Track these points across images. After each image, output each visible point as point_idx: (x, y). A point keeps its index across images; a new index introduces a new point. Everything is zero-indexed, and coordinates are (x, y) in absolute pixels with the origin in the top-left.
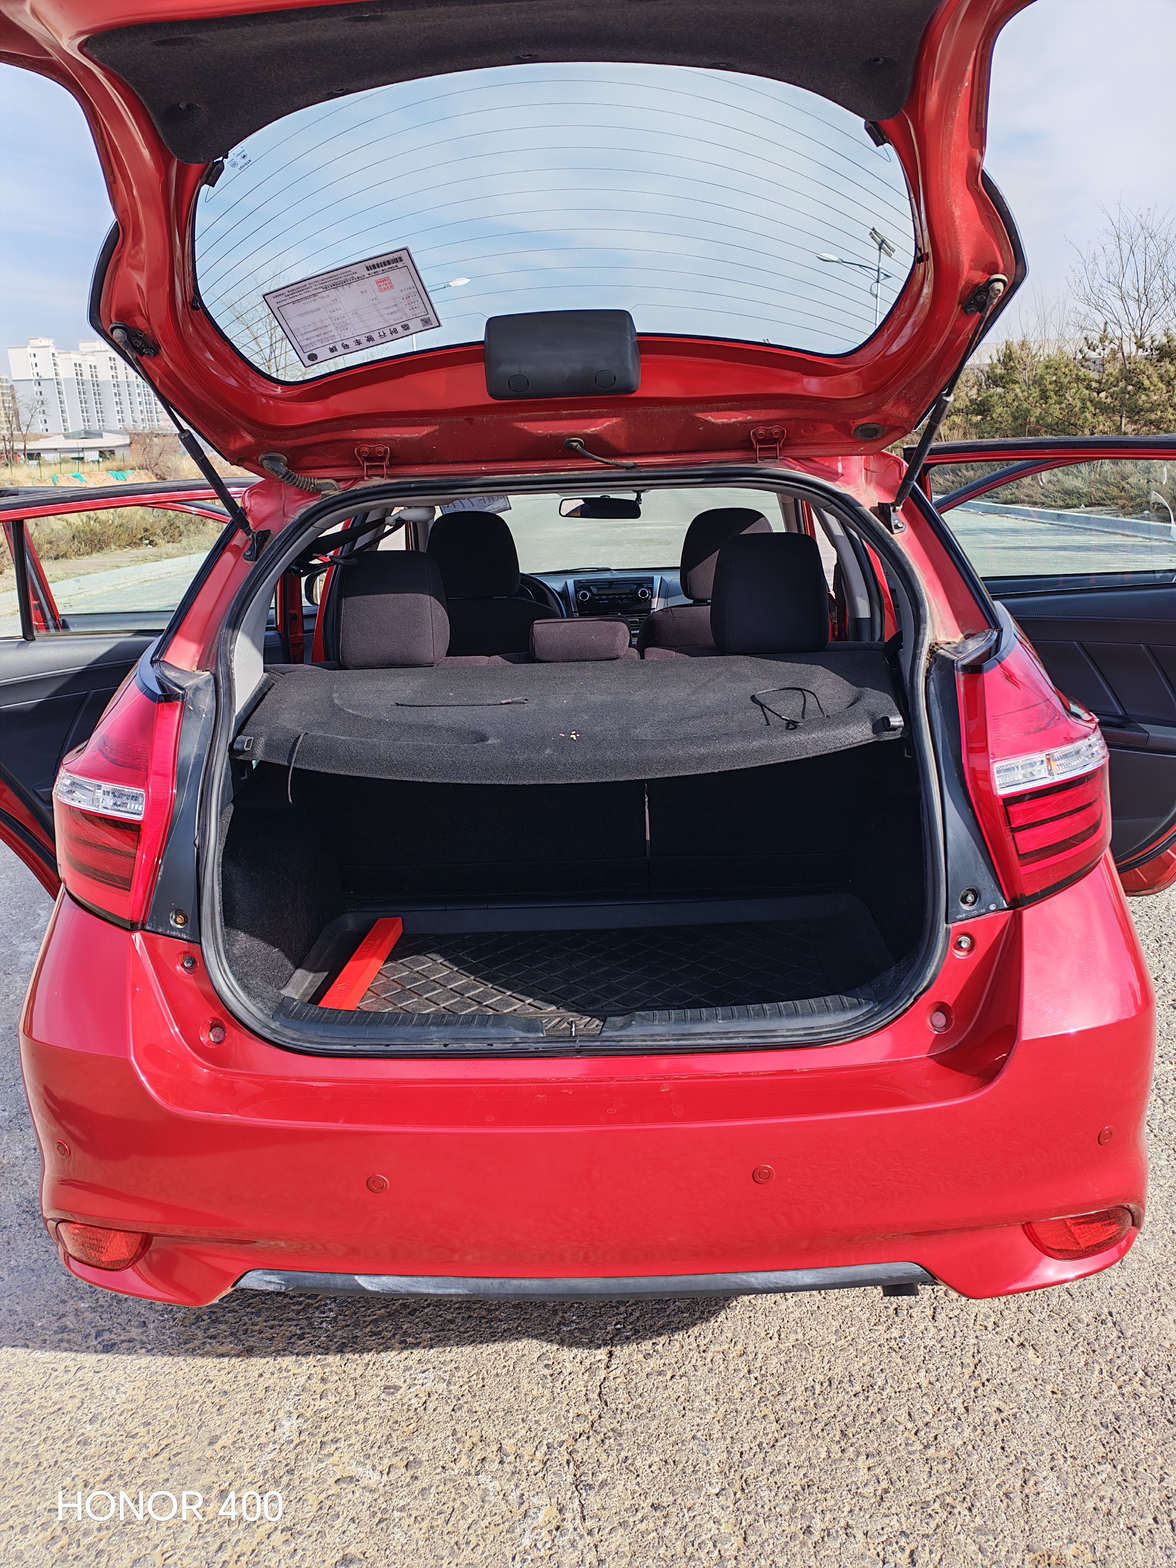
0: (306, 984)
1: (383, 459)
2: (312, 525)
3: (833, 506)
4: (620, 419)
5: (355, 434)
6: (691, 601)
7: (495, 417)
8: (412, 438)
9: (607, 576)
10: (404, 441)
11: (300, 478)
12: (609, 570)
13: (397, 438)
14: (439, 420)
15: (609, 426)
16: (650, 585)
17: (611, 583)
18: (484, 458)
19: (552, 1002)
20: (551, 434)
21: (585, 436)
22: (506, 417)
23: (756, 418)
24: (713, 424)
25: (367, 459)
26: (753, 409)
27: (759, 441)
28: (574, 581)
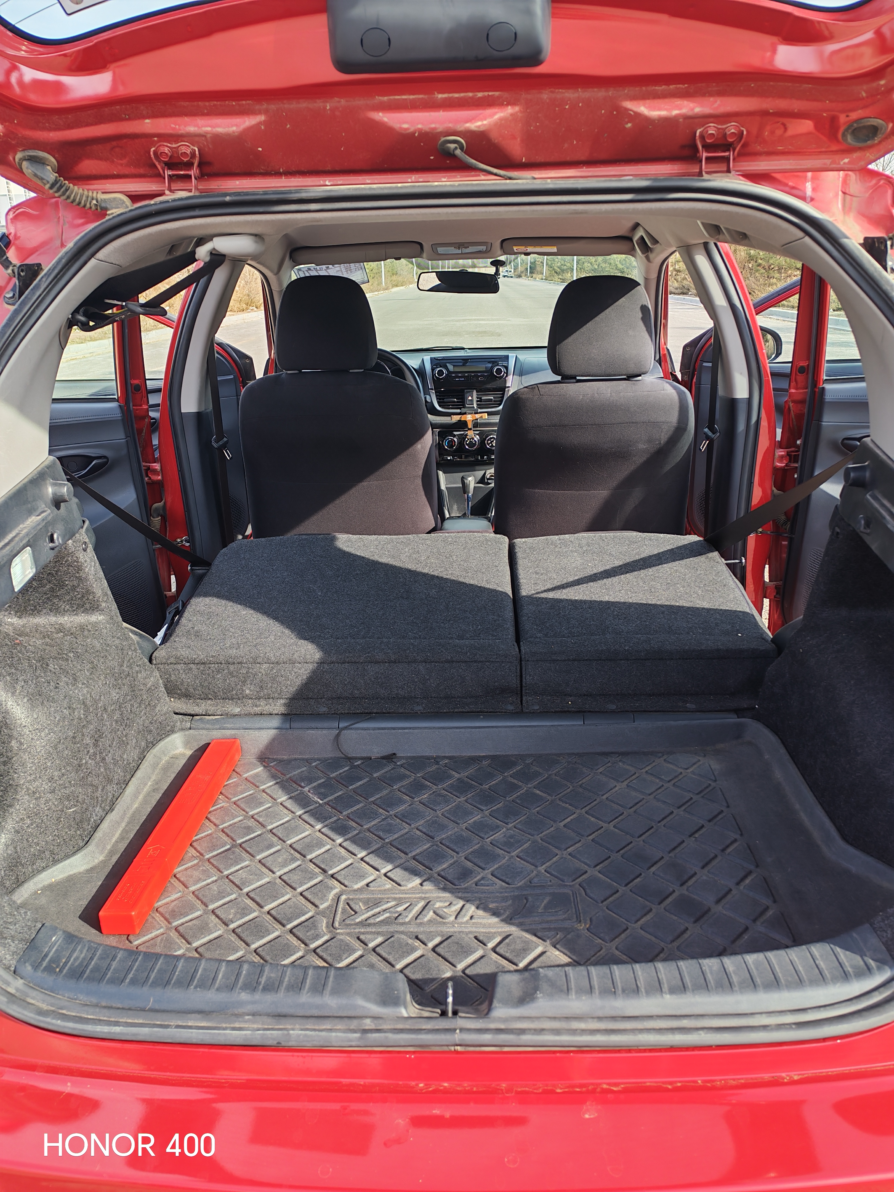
0: (117, 835)
1: (189, 165)
2: (93, 255)
3: (807, 239)
4: (517, 109)
5: (148, 125)
6: (559, 378)
7: (343, 102)
8: (228, 135)
9: (461, 353)
10: (218, 140)
11: (77, 191)
12: (464, 349)
13: (207, 133)
14: (265, 106)
15: (501, 119)
16: (505, 364)
17: (465, 361)
18: (329, 168)
19: (415, 873)
20: (420, 131)
21: (469, 135)
22: (359, 102)
23: (707, 110)
24: (647, 119)
25: (170, 165)
26: (703, 95)
27: (707, 147)
28: (431, 359)
